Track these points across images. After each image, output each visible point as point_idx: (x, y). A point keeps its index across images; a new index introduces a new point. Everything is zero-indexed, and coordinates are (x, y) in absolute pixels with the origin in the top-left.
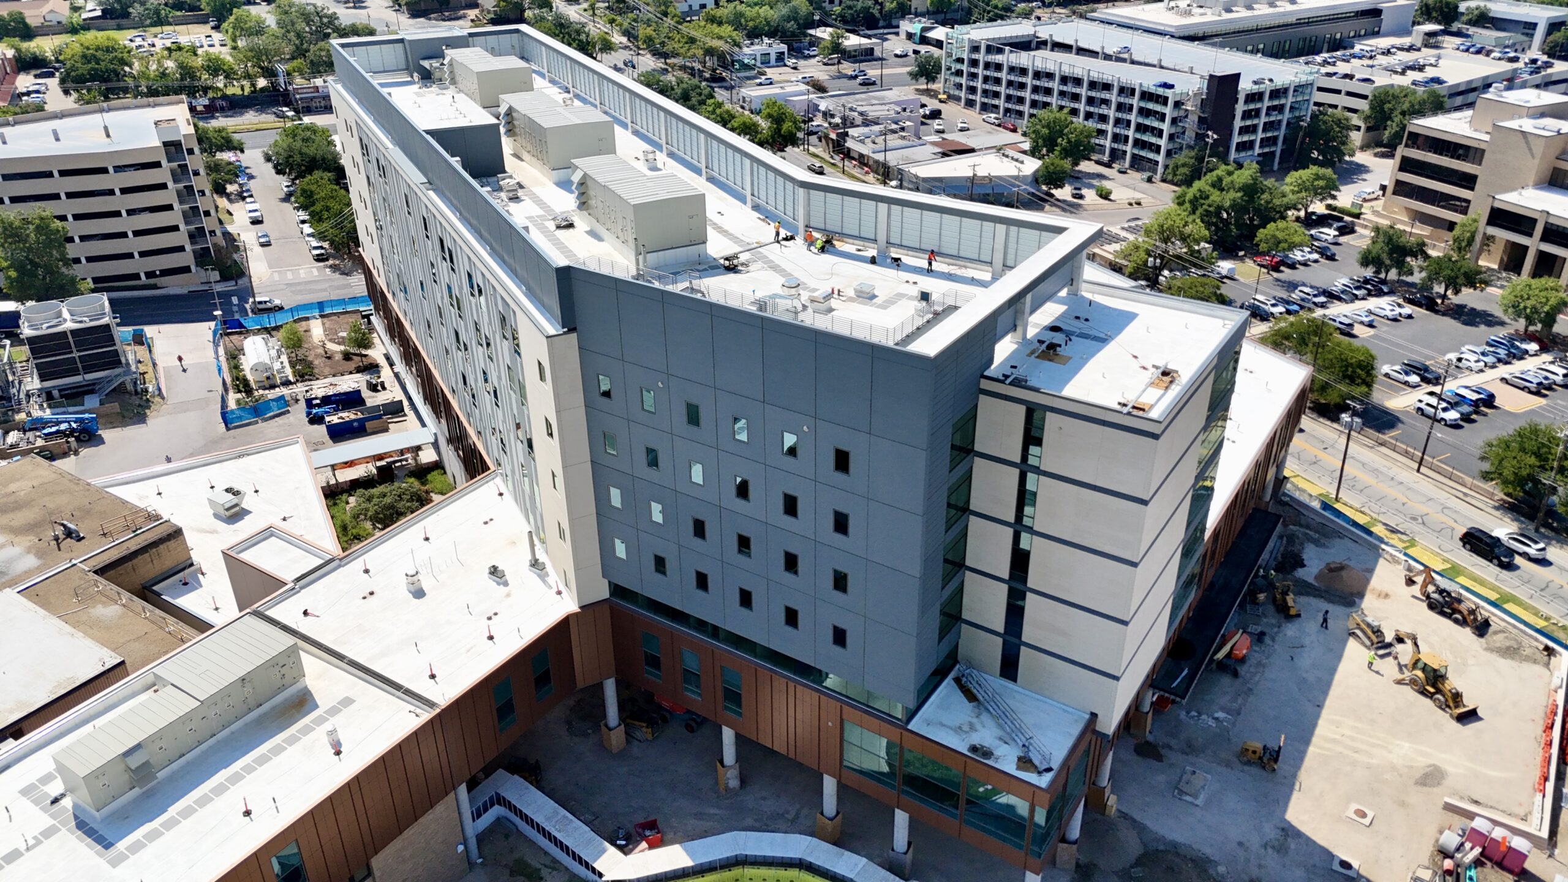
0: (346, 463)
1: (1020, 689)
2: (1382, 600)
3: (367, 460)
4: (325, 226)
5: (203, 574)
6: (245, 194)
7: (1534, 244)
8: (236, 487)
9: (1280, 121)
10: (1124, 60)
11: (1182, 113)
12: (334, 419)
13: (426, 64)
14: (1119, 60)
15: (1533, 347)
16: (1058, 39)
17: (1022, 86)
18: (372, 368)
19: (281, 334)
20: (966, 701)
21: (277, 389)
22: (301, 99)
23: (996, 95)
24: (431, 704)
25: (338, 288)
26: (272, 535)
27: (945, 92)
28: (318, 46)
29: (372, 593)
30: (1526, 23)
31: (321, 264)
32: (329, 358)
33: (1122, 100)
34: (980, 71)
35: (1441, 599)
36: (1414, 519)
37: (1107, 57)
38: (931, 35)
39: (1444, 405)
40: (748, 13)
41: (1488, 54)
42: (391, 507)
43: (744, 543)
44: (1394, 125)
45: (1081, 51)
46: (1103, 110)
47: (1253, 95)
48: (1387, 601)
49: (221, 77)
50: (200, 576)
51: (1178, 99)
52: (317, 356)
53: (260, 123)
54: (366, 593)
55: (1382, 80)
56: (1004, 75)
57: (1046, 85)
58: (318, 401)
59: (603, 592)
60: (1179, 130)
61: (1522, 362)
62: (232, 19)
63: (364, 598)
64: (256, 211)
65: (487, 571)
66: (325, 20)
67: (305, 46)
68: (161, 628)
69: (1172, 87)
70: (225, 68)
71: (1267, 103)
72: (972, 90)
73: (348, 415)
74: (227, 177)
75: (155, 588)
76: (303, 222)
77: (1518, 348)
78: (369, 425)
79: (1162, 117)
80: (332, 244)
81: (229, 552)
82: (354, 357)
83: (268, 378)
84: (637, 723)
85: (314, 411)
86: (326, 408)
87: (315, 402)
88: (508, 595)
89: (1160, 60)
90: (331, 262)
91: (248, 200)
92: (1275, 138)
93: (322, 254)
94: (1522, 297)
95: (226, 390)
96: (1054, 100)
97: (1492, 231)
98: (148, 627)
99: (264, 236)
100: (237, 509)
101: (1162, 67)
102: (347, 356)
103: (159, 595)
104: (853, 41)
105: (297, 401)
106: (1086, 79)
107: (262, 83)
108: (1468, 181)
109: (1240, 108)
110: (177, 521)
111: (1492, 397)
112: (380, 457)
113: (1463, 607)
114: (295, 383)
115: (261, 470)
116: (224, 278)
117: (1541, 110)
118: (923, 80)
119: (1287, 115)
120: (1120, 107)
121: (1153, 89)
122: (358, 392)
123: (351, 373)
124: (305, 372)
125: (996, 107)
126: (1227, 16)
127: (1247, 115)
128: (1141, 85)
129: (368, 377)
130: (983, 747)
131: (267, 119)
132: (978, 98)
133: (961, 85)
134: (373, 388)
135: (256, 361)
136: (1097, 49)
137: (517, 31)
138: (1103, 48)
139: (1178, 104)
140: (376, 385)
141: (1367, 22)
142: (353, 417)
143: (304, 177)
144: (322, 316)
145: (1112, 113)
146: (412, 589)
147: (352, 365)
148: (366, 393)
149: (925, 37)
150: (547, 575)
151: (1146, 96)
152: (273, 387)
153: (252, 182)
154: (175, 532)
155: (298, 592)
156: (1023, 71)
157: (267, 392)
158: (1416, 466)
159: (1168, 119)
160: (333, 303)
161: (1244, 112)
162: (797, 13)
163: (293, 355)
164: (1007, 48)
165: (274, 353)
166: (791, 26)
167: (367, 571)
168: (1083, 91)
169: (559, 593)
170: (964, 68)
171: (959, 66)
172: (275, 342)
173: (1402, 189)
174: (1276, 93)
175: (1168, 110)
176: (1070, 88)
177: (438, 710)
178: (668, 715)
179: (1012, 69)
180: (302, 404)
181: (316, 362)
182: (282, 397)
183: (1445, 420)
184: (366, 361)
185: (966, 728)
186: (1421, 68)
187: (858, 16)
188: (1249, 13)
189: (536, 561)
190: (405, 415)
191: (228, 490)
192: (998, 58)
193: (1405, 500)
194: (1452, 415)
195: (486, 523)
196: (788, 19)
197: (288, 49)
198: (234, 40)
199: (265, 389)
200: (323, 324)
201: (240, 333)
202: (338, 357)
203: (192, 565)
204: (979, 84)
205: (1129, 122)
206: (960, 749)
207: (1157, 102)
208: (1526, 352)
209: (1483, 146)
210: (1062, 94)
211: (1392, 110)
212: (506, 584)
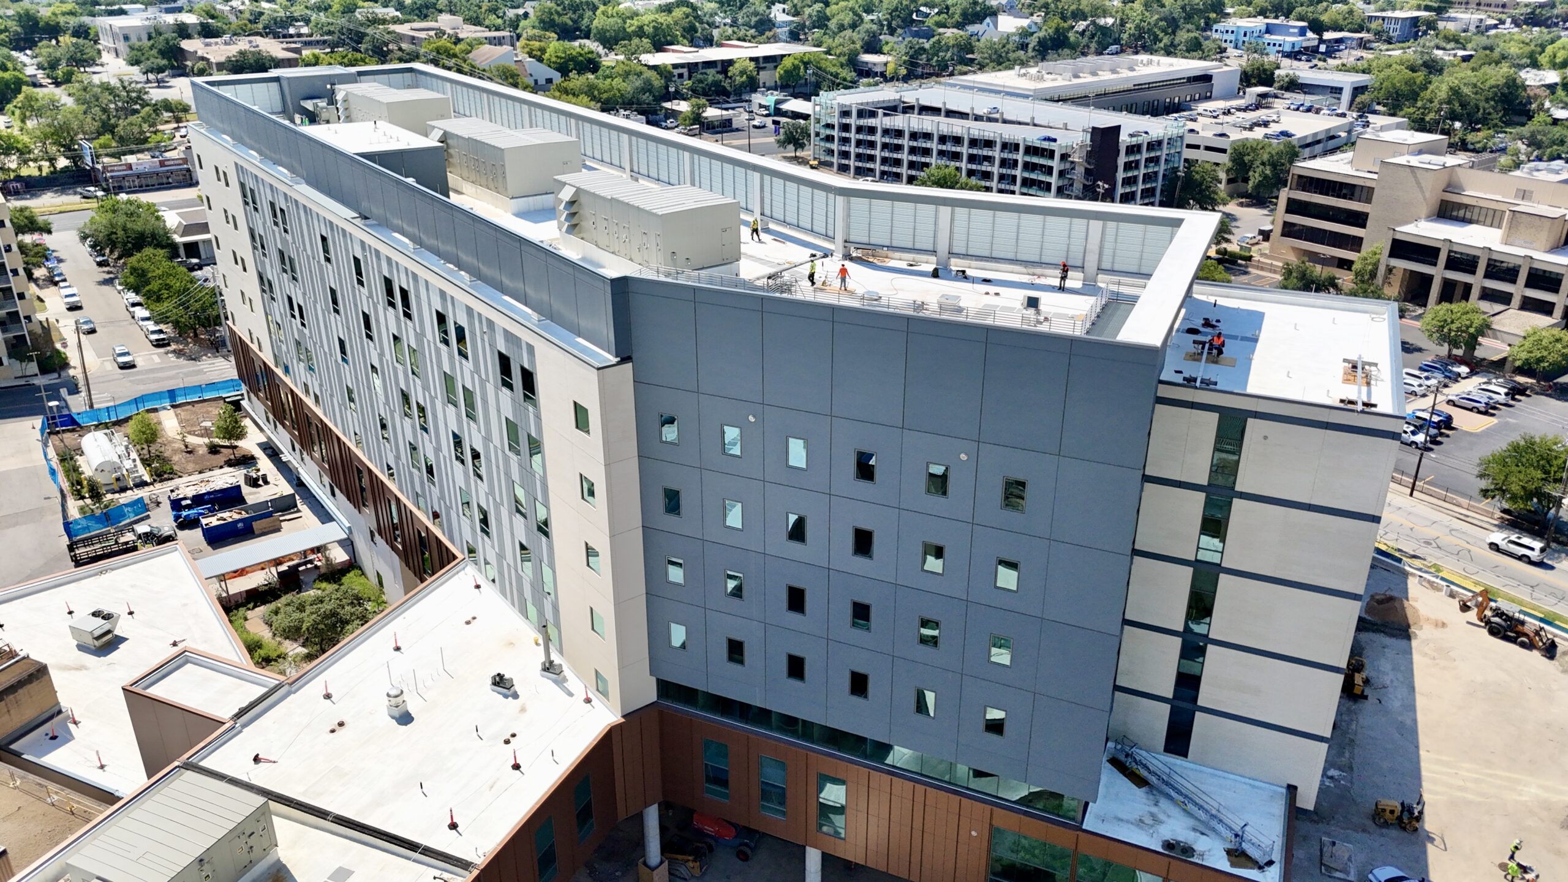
0: (235, 572)
1: (1191, 766)
2: (1441, 630)
3: (262, 566)
4: (164, 306)
5: (75, 723)
6: (57, 279)
7: (1438, 272)
8: (107, 609)
9: (1156, 173)
10: (996, 120)
11: (1068, 166)
12: (213, 521)
13: (309, 105)
14: (990, 120)
15: (1464, 370)
16: (925, 102)
17: (898, 148)
18: (247, 461)
19: (130, 428)
20: (1134, 786)
21: (129, 492)
22: (112, 177)
23: (871, 158)
24: (465, 865)
25: (187, 375)
26: (187, 662)
27: (815, 159)
28: (128, 121)
29: (341, 724)
30: (1332, 88)
31: (162, 350)
32: (190, 452)
33: (1005, 155)
34: (853, 135)
35: (1503, 623)
36: (1429, 543)
37: (978, 118)
38: (785, 107)
39: (1412, 428)
40: (601, 85)
41: (1318, 111)
42: (333, 614)
43: (861, 612)
44: (1257, 175)
45: (950, 113)
46: (985, 167)
47: (1133, 146)
48: (1445, 630)
49: (14, 157)
50: (72, 726)
51: (1064, 152)
52: (175, 451)
53: (63, 204)
54: (334, 724)
55: (1236, 135)
56: (878, 138)
57: (924, 145)
58: (189, 502)
59: (649, 694)
60: (1066, 182)
61: (1458, 384)
62: (21, 97)
63: (333, 731)
64: (74, 295)
65: (490, 682)
66: (134, 95)
67: (113, 121)
68: (39, 799)
69: (1055, 140)
70: (20, 146)
71: (1145, 155)
72: (845, 155)
73: (230, 515)
74: (34, 260)
75: (13, 747)
76: (134, 305)
77: (1451, 371)
78: (257, 526)
79: (1049, 171)
80: (176, 324)
81: (132, 689)
82: (222, 450)
83: (118, 479)
84: (680, 857)
85: (184, 513)
86: (199, 510)
87: (184, 503)
88: (523, 710)
89: (1033, 118)
90: (173, 347)
91: (62, 284)
92: (1153, 189)
93: (163, 339)
94: (1446, 321)
95: (63, 496)
96: (933, 160)
97: (1396, 263)
98: (22, 800)
99: (85, 323)
100: (110, 636)
101: (1035, 125)
102: (214, 449)
103: (18, 755)
104: (712, 113)
105: (158, 504)
106: (966, 137)
107: (62, 163)
108: (1359, 219)
109: (1122, 159)
110: (37, 656)
111: (1449, 418)
112: (278, 562)
113: (1527, 629)
114: (152, 484)
115: (133, 586)
116: (44, 370)
117: (1419, 147)
118: (791, 147)
119: (1162, 168)
120: (1004, 163)
121: (1038, 144)
122: (238, 488)
123: (221, 467)
124: (163, 472)
125: (872, 170)
126: (1076, 81)
127: (1128, 166)
128: (1025, 140)
129: (245, 471)
130: (1178, 842)
131: (71, 200)
132: (852, 163)
133: (833, 151)
134: (254, 483)
135: (102, 460)
136: (966, 110)
137: (411, 70)
138: (973, 109)
139: (1064, 157)
140: (257, 479)
141: (1200, 86)
142: (236, 517)
143: (132, 255)
144: (173, 406)
145: (995, 170)
146: (397, 712)
147: (220, 459)
148: (246, 490)
149: (779, 109)
150: (565, 680)
151: (1031, 150)
152: (123, 490)
153: (61, 265)
154: (38, 671)
155: (240, 732)
156: (899, 133)
157: (117, 496)
158: (1409, 491)
159: (1055, 173)
160: (186, 391)
161: (1126, 163)
162: (650, 84)
163: (145, 452)
164: (880, 111)
165: (121, 450)
166: (647, 97)
167: (328, 696)
168: (964, 150)
169: (588, 701)
170: (835, 133)
171: (829, 132)
172: (119, 437)
173: (1289, 230)
174: (1152, 146)
175: (1056, 164)
176: (949, 147)
177: (476, 872)
178: (713, 843)
179: (886, 132)
180: (166, 506)
181: (176, 458)
182: (141, 500)
183: (1416, 443)
184: (238, 454)
185: (1148, 820)
186: (1266, 124)
187: (710, 89)
188: (1095, 79)
189: (551, 662)
190: (299, 511)
191: (95, 614)
192: (871, 122)
193: (1412, 526)
194: (1420, 438)
195: (468, 623)
196: (643, 90)
197: (91, 125)
198: (23, 121)
199: (114, 492)
200: (177, 415)
201: (73, 430)
202: (203, 451)
203: (60, 712)
204: (852, 149)
205: (1014, 178)
206: (1153, 847)
207: (1042, 156)
208: (1459, 375)
209: (1368, 184)
210: (941, 153)
211: (1252, 162)
212: (516, 696)
